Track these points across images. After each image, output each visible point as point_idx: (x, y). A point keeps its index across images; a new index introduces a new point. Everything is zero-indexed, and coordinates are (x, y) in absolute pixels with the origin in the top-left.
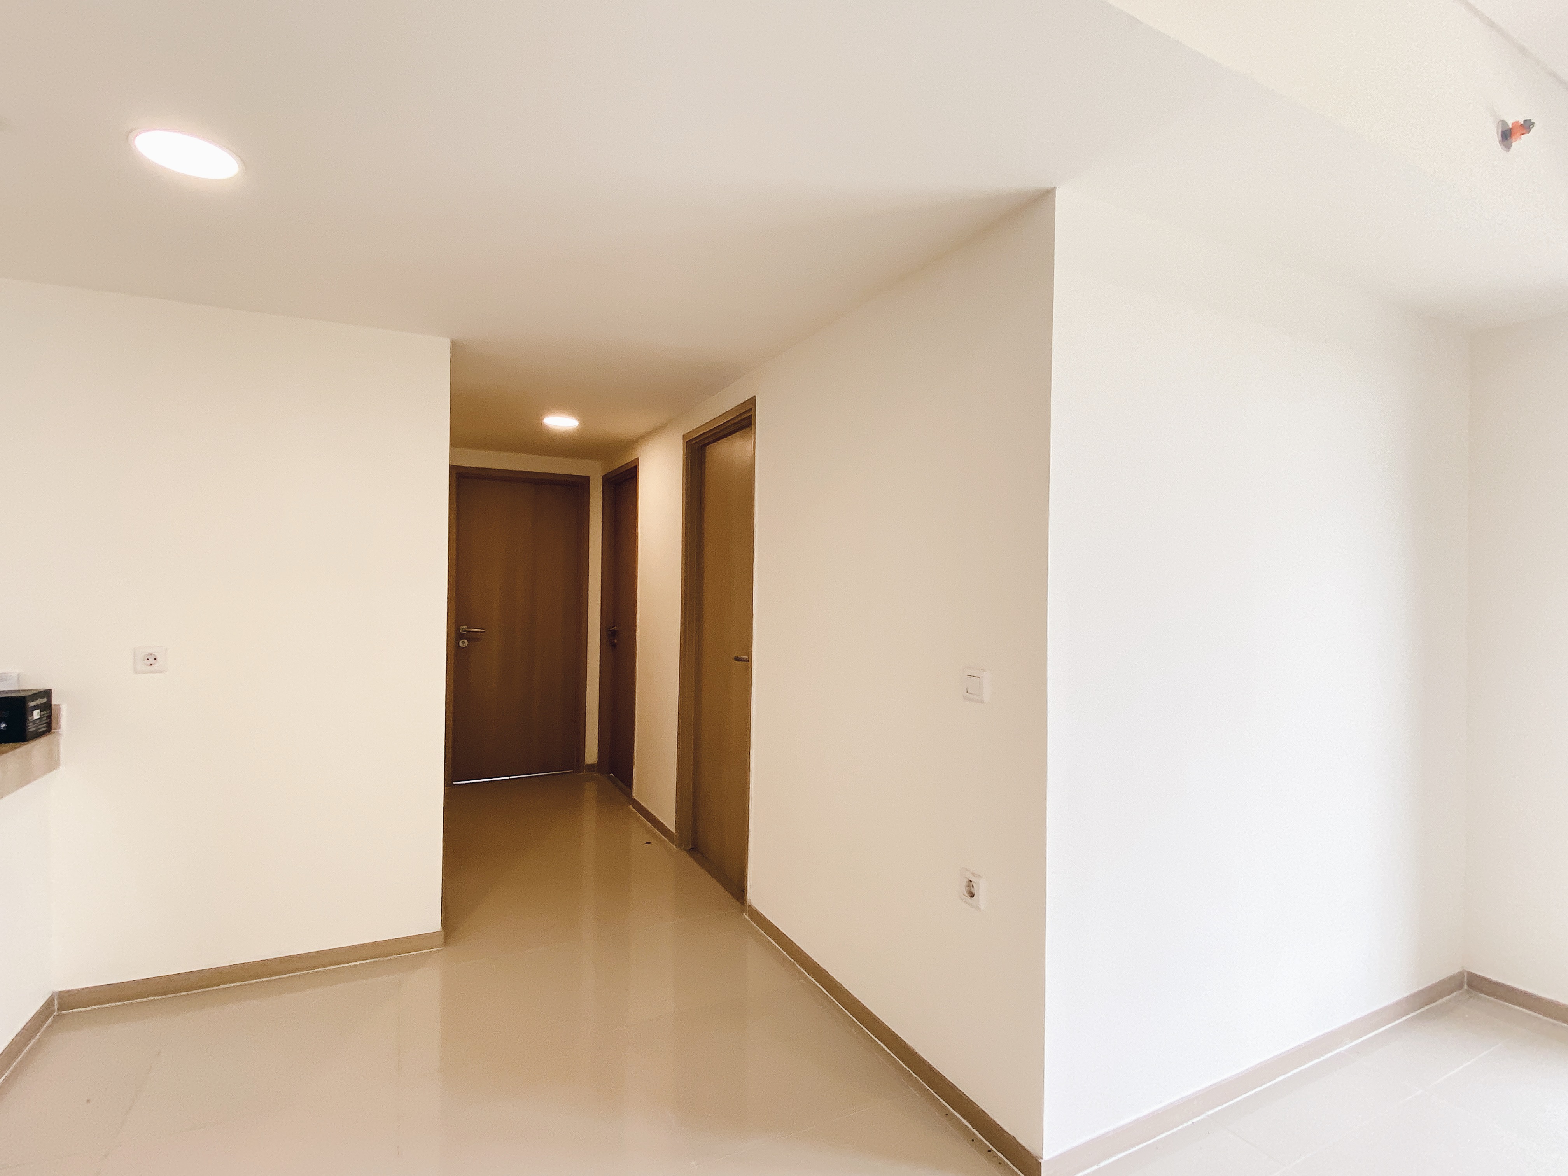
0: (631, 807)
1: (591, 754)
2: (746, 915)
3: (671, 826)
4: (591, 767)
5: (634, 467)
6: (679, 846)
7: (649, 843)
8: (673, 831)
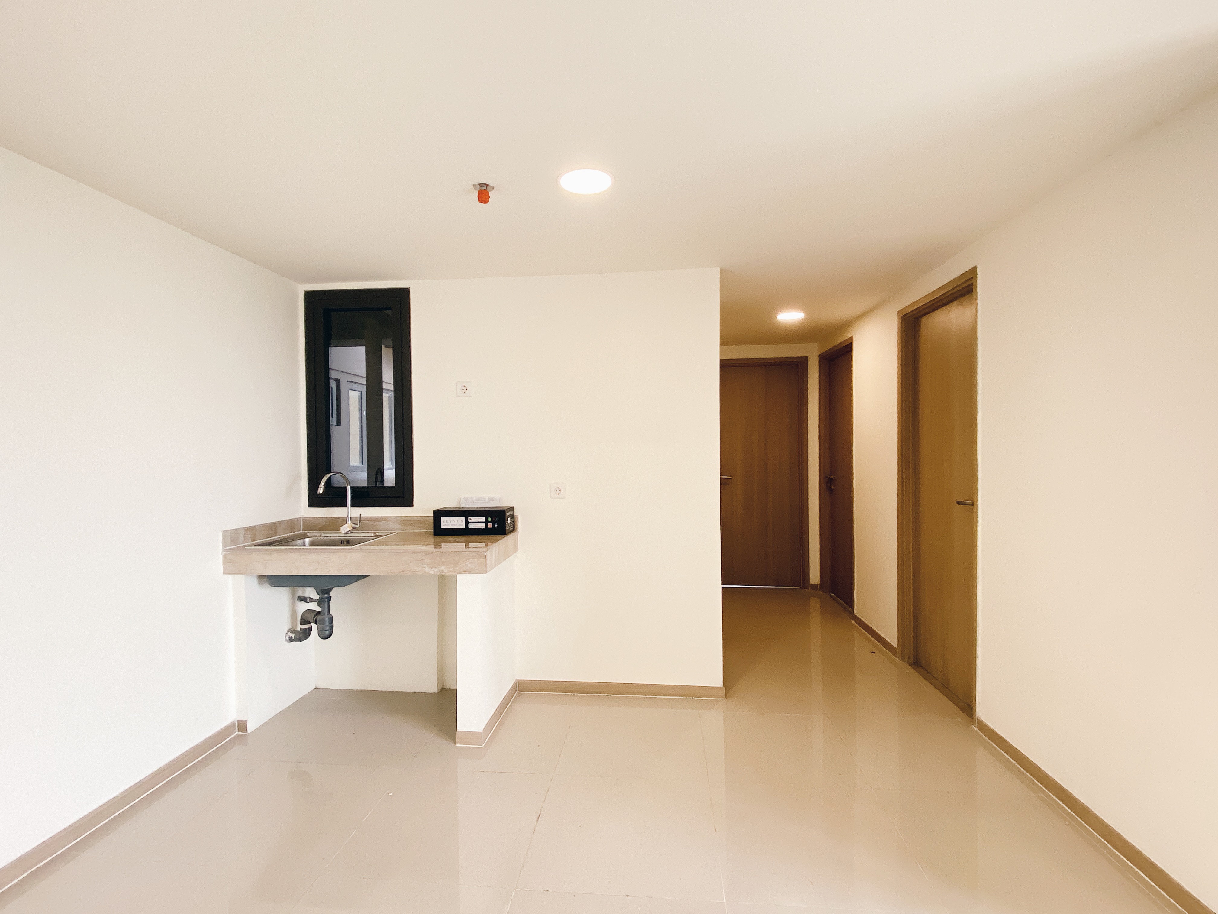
0: (853, 622)
1: (815, 576)
2: (975, 727)
3: (894, 641)
4: (814, 587)
5: (850, 344)
6: (902, 659)
7: (874, 653)
8: (896, 646)
